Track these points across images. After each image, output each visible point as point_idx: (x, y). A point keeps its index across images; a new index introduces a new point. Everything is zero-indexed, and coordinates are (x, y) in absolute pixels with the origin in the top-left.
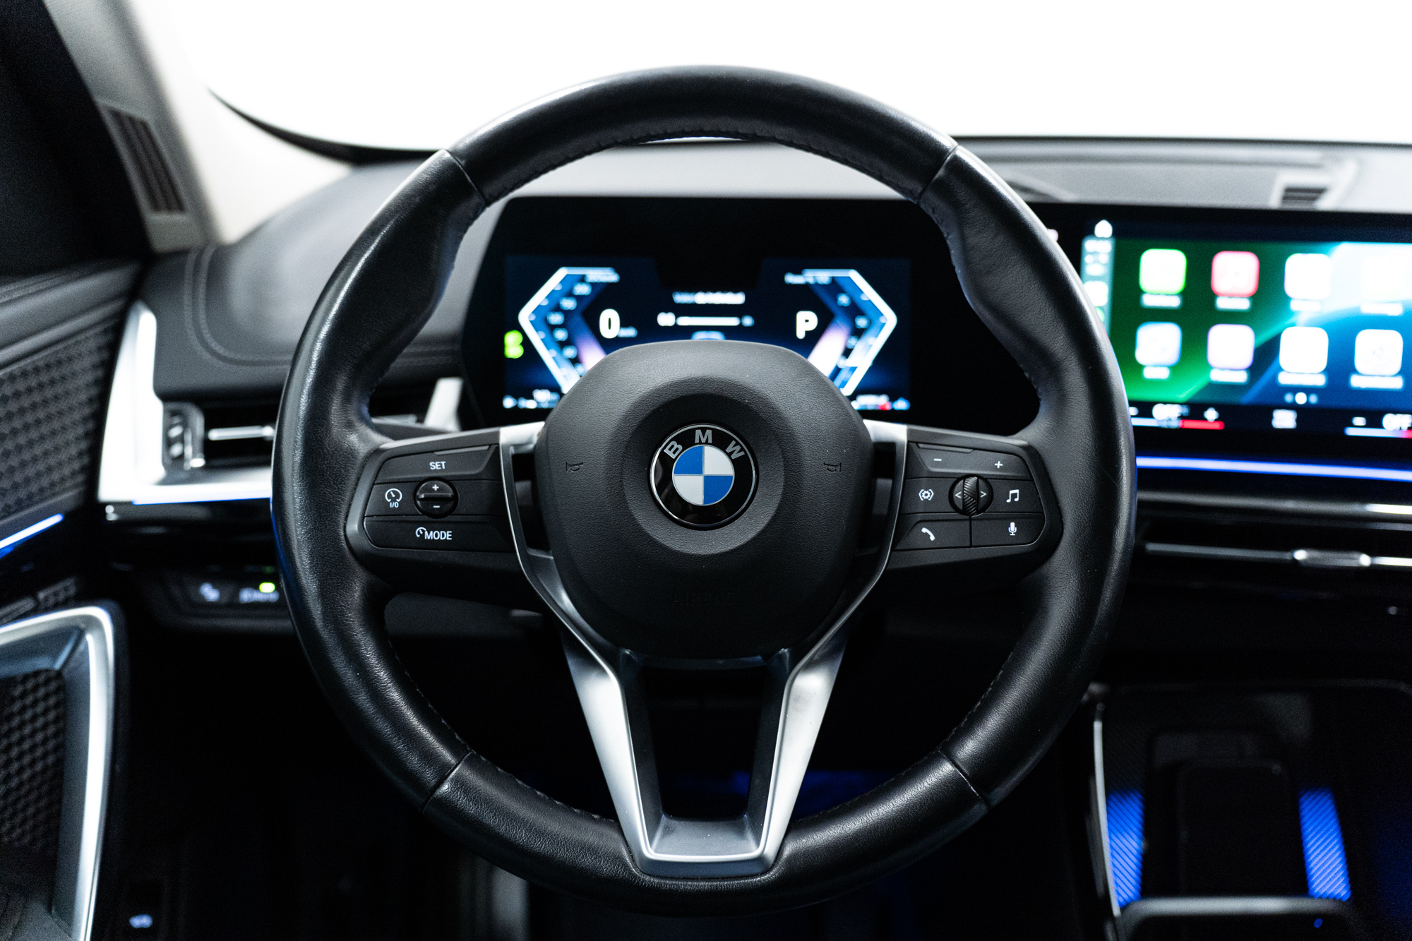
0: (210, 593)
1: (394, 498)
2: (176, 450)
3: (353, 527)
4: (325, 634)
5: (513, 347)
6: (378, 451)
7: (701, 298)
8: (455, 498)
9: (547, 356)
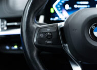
0: (8, 48)
1: (42, 36)
2: (2, 26)
3: (35, 41)
4: (31, 60)
5: (52, 11)
6: (38, 28)
7: (81, 3)
8: (52, 36)
9: (57, 12)
